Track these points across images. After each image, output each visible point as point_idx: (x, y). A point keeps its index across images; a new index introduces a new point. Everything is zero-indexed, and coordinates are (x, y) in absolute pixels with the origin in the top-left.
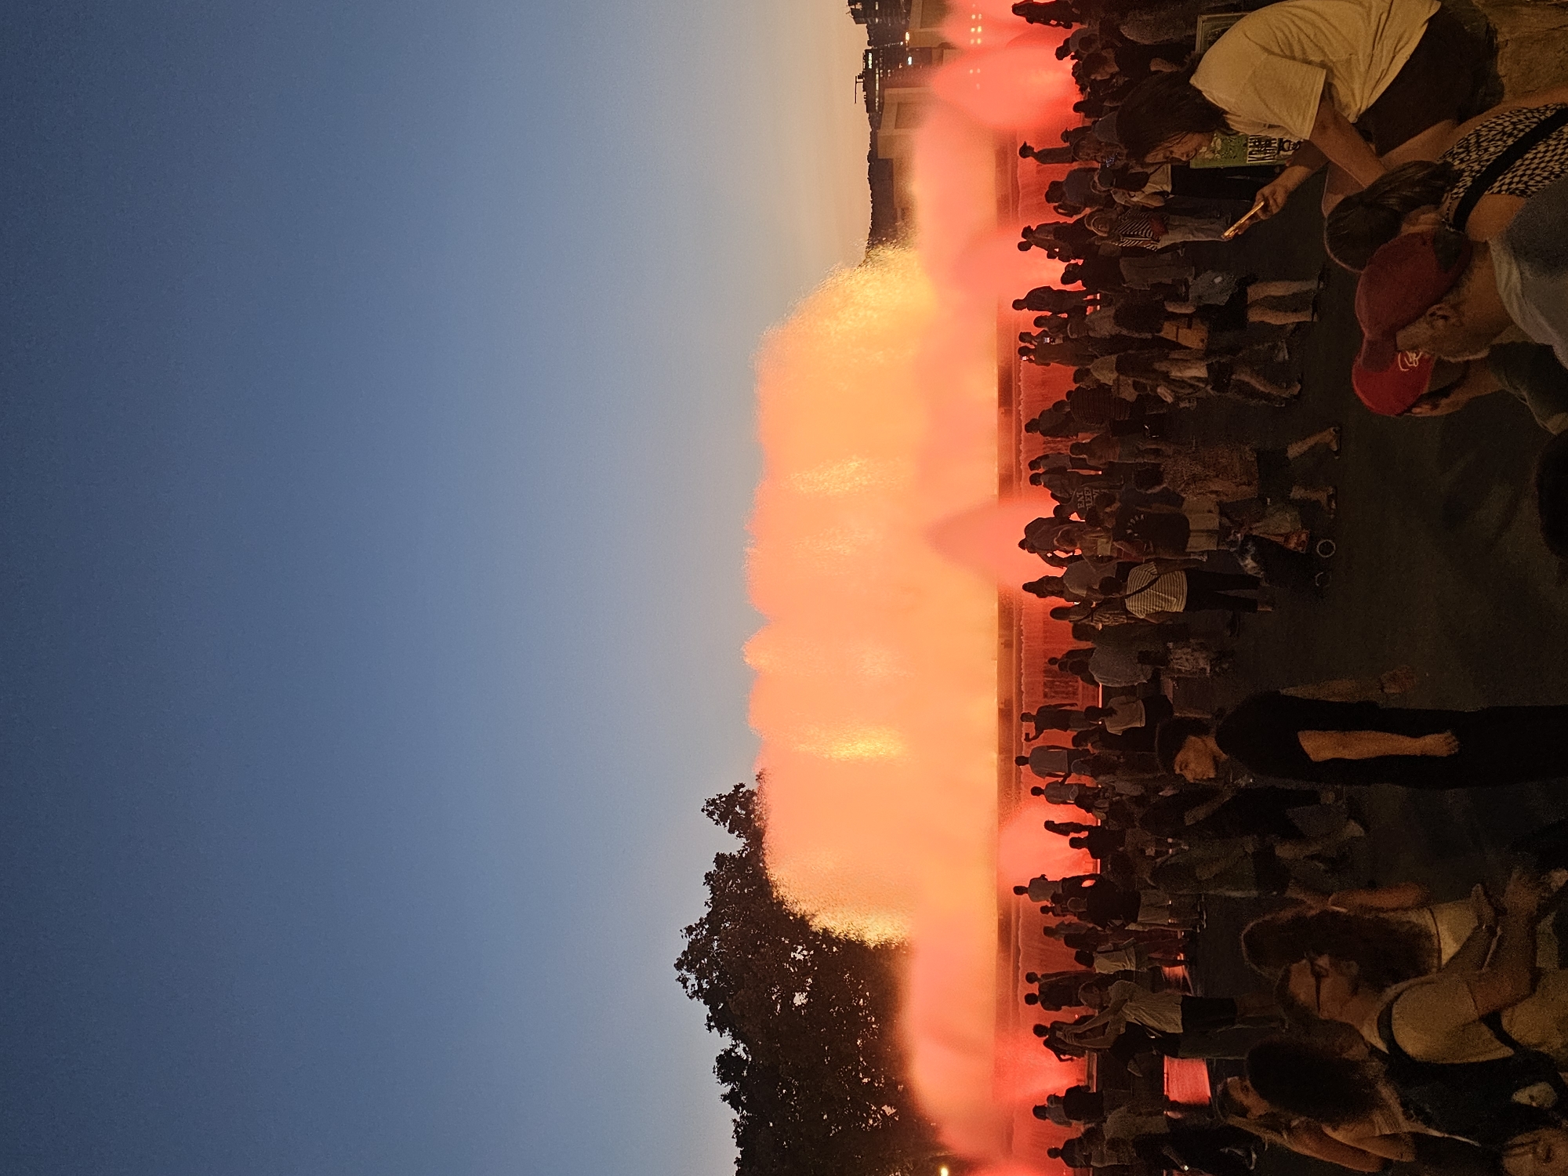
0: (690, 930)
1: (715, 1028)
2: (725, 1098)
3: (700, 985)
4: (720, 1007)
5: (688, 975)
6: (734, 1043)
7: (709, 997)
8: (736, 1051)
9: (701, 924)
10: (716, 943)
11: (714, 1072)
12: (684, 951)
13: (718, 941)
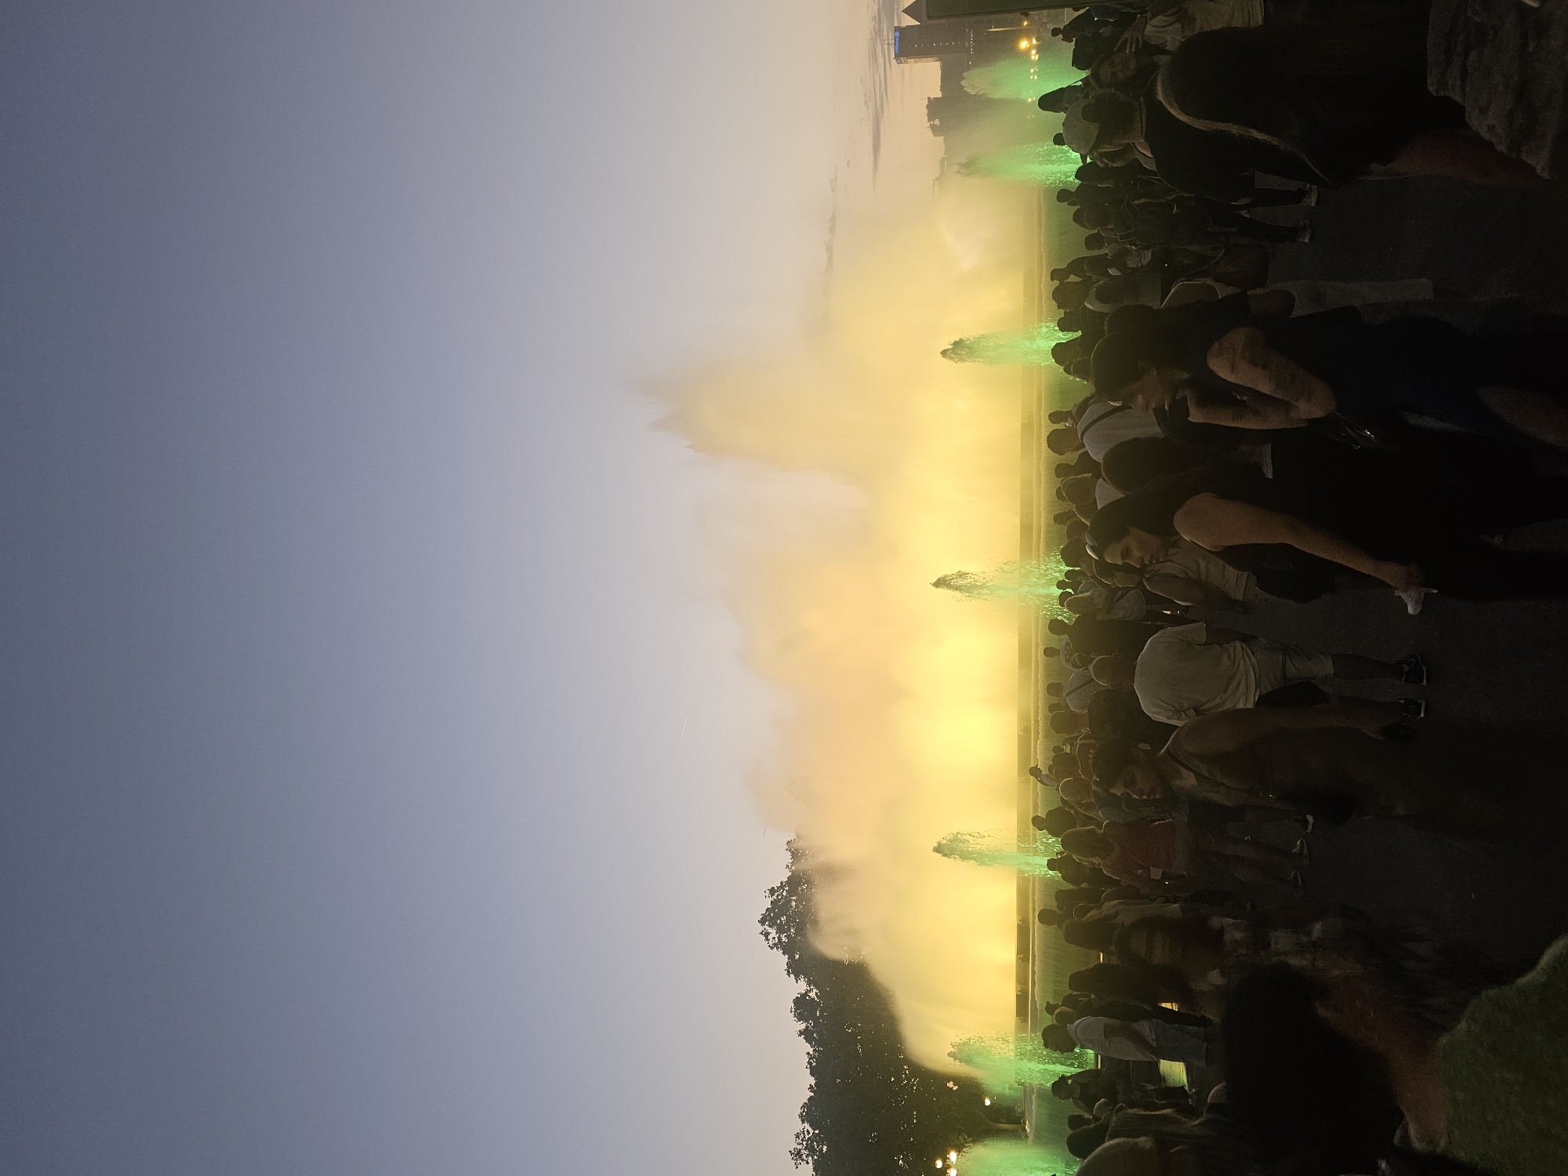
0: (772, 891)
1: (792, 976)
2: (801, 1033)
3: (779, 938)
4: (797, 957)
5: (770, 930)
6: (809, 989)
7: (787, 949)
8: (810, 994)
9: (782, 886)
10: (794, 904)
11: (791, 1012)
12: (768, 909)
13: (796, 901)
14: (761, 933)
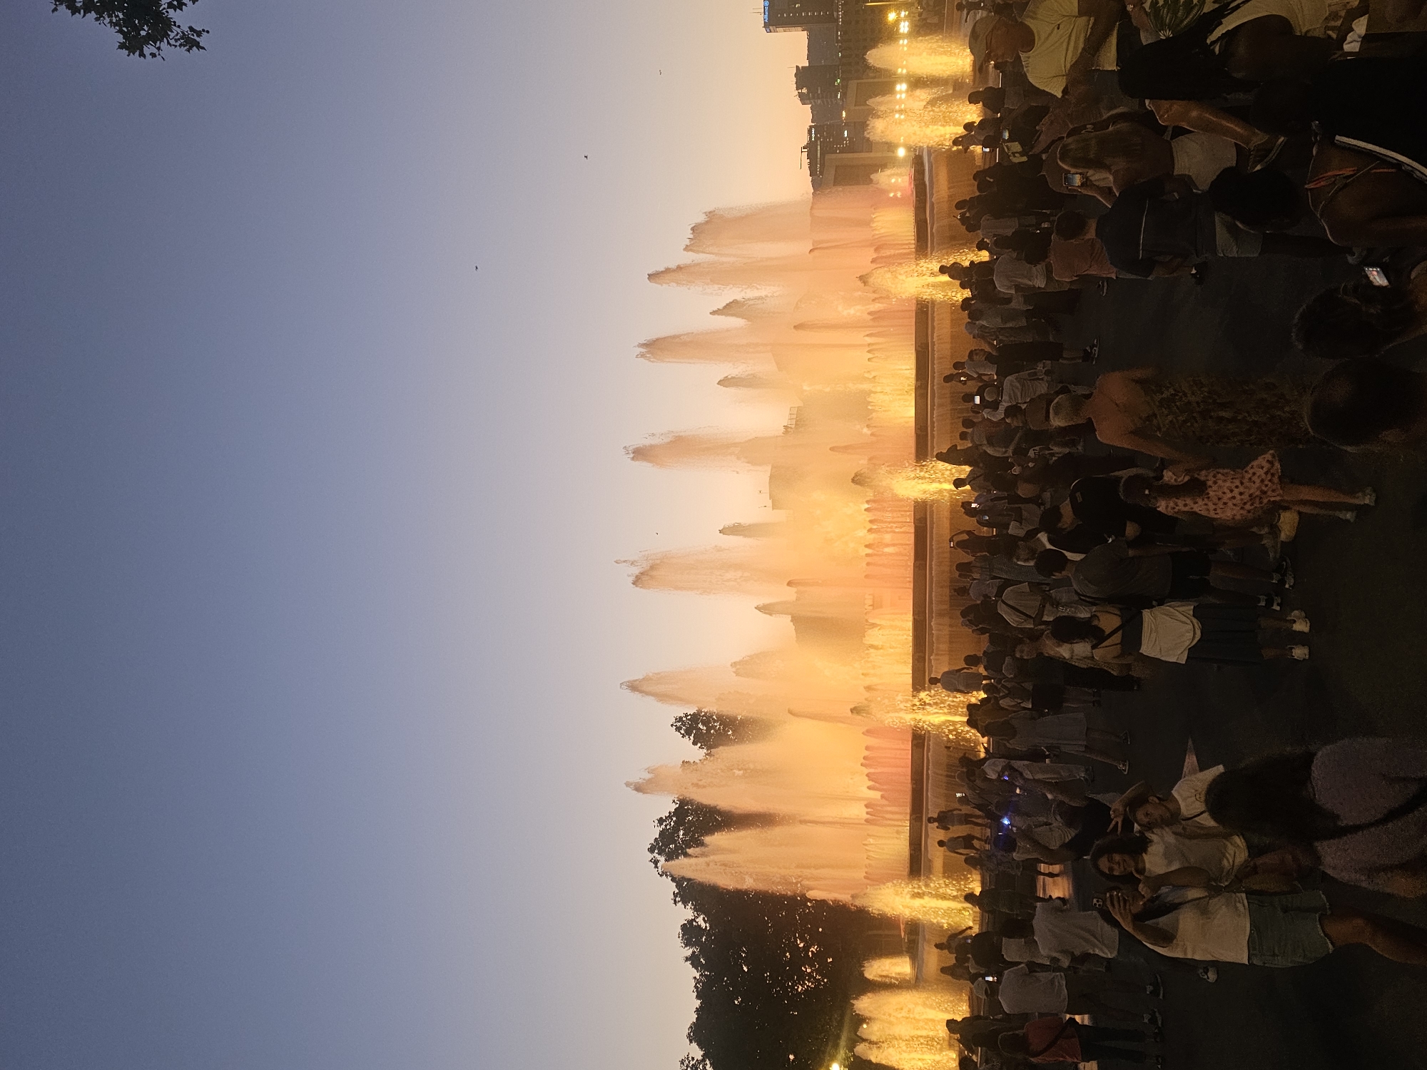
0: (661, 821)
1: (680, 903)
2: (688, 958)
4: (684, 885)
5: (658, 857)
6: (696, 915)
8: (697, 920)
9: (670, 817)
10: (681, 832)
11: (679, 938)
12: (656, 838)
13: (684, 830)
14: (651, 861)
